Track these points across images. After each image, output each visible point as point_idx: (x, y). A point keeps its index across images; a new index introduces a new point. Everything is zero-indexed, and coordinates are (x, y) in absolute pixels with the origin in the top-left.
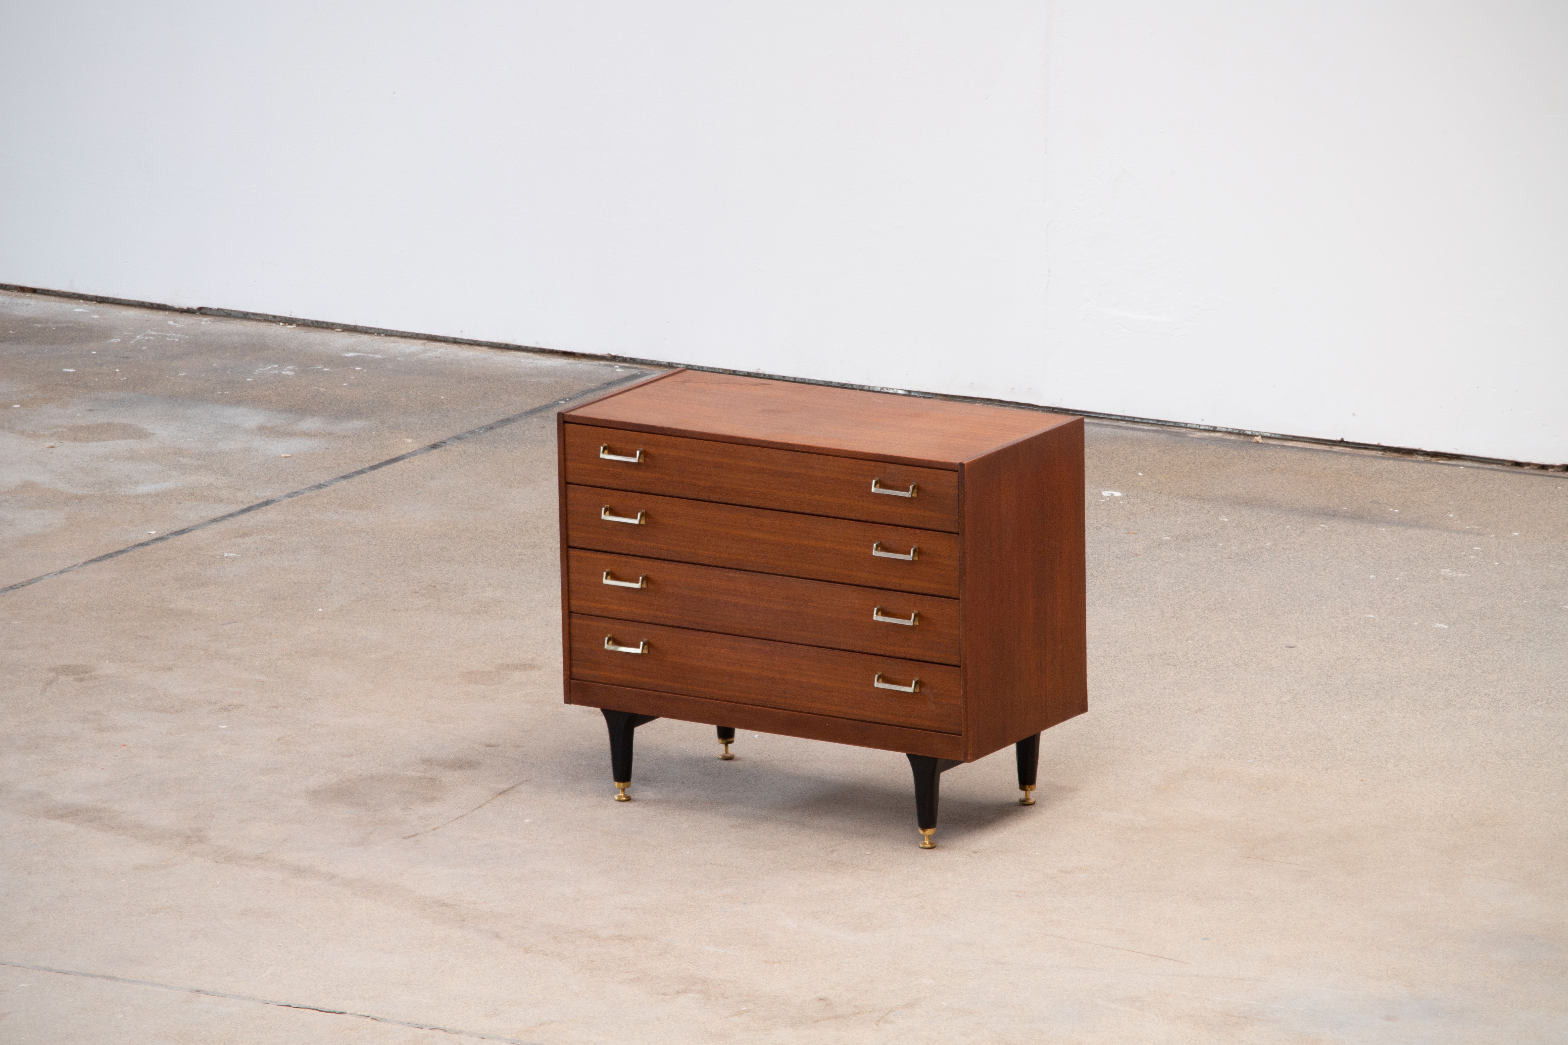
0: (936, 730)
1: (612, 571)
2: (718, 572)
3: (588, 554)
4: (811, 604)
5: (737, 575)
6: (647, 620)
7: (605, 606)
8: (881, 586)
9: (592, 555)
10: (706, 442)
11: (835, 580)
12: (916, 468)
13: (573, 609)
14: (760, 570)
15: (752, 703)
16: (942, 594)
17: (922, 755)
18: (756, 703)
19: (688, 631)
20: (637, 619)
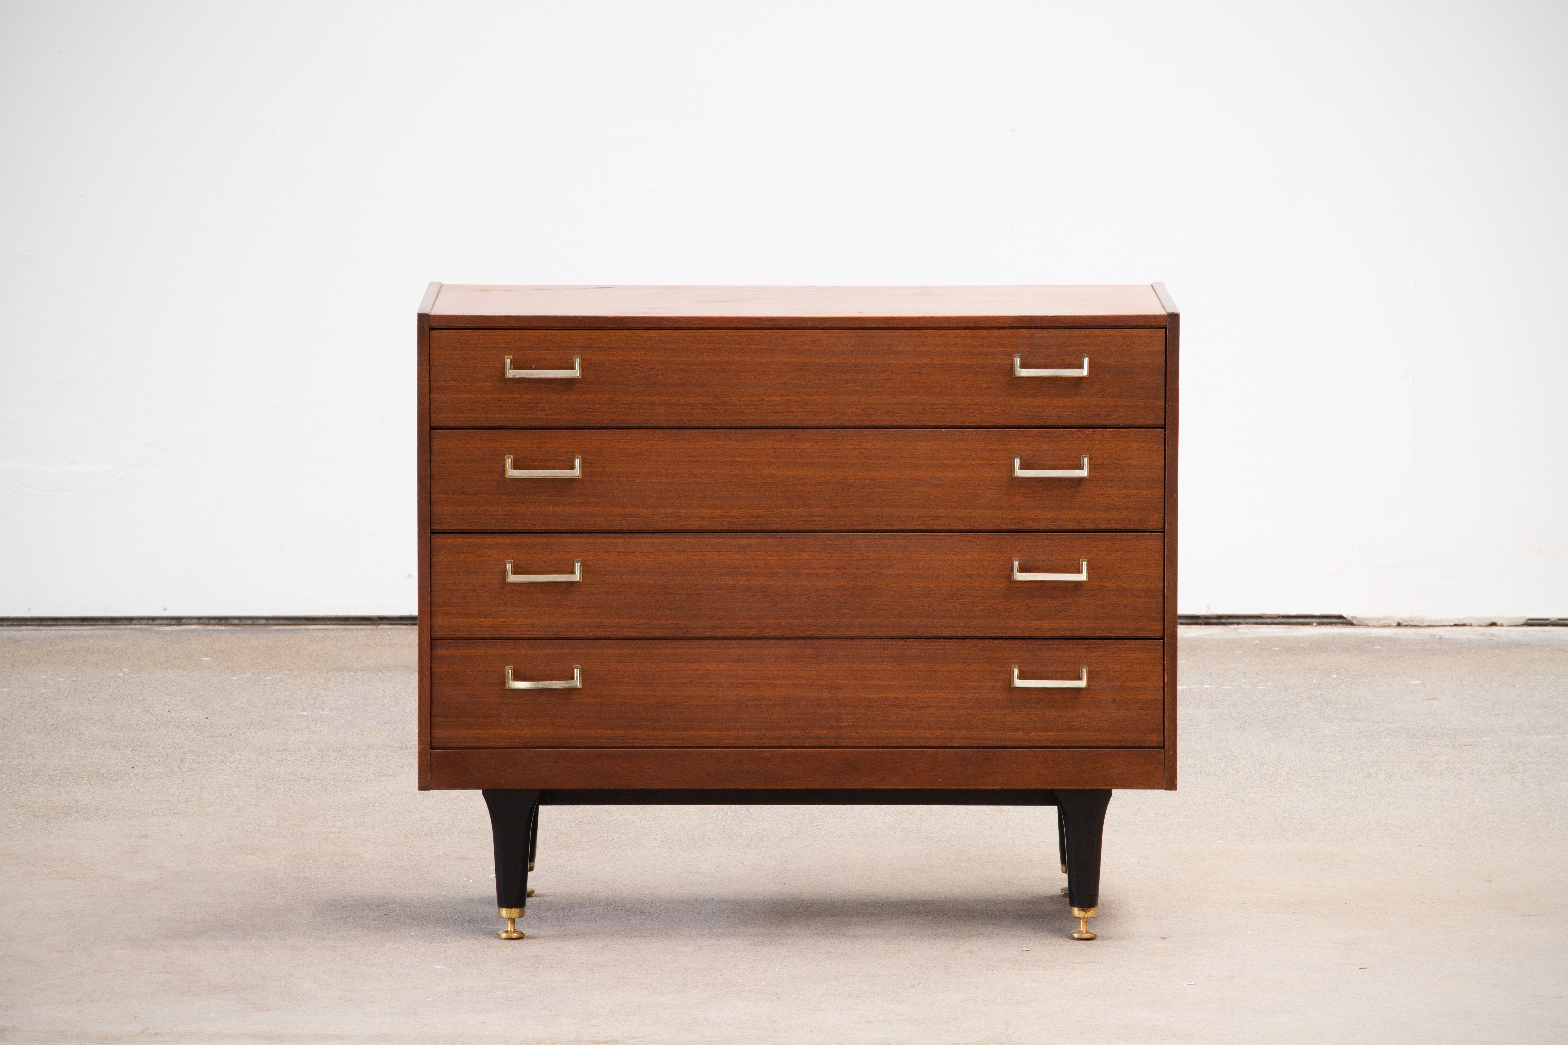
0: (1116, 744)
1: (525, 562)
2: (716, 540)
3: (471, 540)
4: (890, 572)
5: (752, 541)
6: (582, 634)
8: (1019, 527)
9: (477, 540)
10: (698, 332)
11: (935, 528)
12: (1087, 331)
13: (438, 633)
14: (795, 527)
15: (776, 745)
16: (1131, 527)
17: (1092, 788)
18: (783, 742)
19: (659, 642)
20: (562, 635)
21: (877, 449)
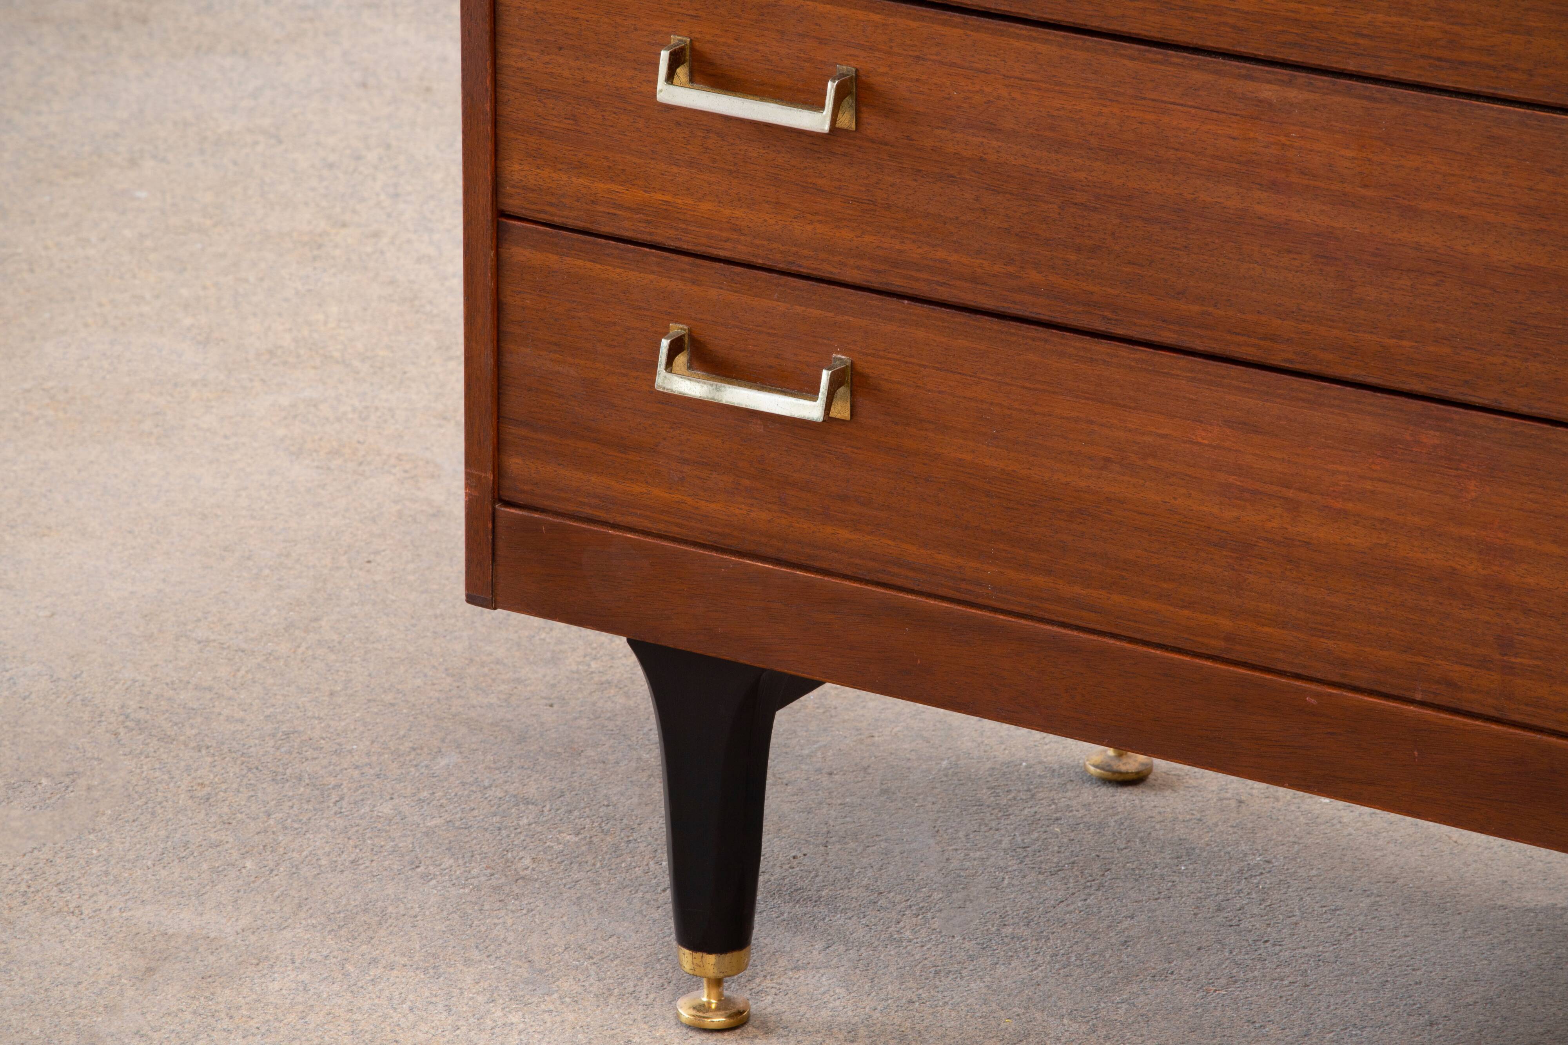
1: (697, 45)
6: (853, 274)
7: (659, 196)
13: (513, 203)
15: (1339, 678)
18: (1356, 675)
20: (806, 265)
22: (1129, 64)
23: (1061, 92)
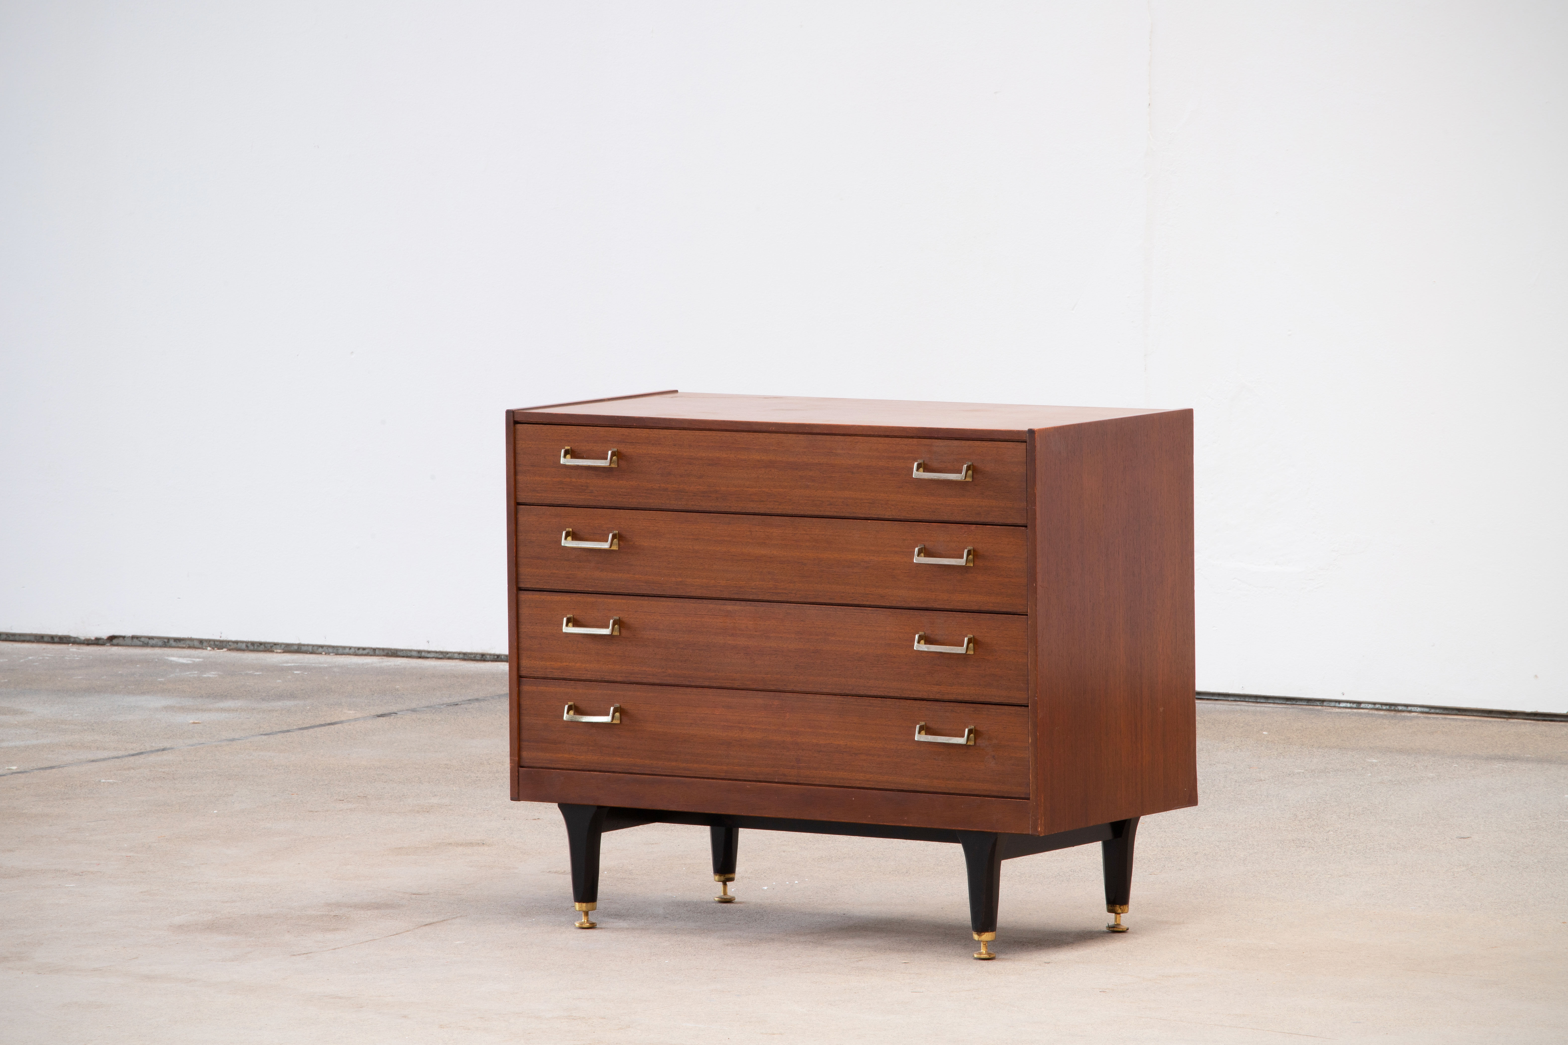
0: (996, 794)
1: (575, 617)
2: (711, 605)
3: (543, 597)
4: (833, 638)
5: (736, 608)
6: (619, 679)
7: (565, 664)
8: (924, 606)
9: (549, 597)
10: (697, 433)
11: (865, 603)
12: (971, 442)
13: (523, 673)
14: (766, 598)
15: (755, 779)
16: (1004, 610)
17: (978, 830)
18: (761, 777)
19: (673, 688)
20: (607, 678)
21: (823, 535)
22: (693, 605)
23: (675, 616)
